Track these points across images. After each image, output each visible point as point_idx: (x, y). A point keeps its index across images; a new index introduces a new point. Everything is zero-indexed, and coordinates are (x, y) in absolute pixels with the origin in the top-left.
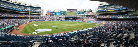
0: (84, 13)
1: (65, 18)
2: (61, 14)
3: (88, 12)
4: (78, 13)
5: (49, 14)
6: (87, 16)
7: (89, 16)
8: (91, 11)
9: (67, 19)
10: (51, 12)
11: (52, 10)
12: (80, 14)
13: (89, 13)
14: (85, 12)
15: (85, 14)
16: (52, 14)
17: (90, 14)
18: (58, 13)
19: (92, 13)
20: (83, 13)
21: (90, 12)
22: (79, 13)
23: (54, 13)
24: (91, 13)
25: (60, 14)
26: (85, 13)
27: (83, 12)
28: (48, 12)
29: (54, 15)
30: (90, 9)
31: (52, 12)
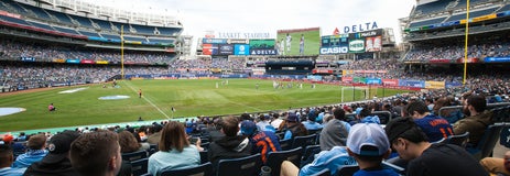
0: (346, 44)
1: (267, 66)
2: (254, 53)
3: (365, 38)
4: (324, 45)
5: (206, 52)
6: (361, 55)
7: (369, 55)
8: (380, 33)
9: (274, 68)
10: (214, 44)
11: (218, 36)
12: (330, 50)
13: (369, 42)
14: (353, 37)
15: (352, 49)
16: (220, 51)
17: (374, 45)
18: (242, 48)
19: (383, 40)
20: (341, 43)
21: (373, 37)
22: (327, 43)
23: (225, 48)
24: (377, 40)
25: (251, 49)
26: (352, 43)
27: (344, 40)
28: (204, 43)
29: (226, 56)
30: (375, 25)
31: (219, 45)
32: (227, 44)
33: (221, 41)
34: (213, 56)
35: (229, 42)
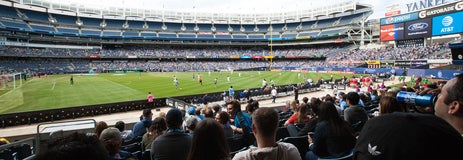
5: (385, 37)
11: (406, 12)
18: (449, 19)
23: (416, 26)
28: (382, 25)
29: (419, 39)
31: (405, 24)
32: (419, 20)
33: (407, 18)
34: (399, 42)
35: (422, 15)
